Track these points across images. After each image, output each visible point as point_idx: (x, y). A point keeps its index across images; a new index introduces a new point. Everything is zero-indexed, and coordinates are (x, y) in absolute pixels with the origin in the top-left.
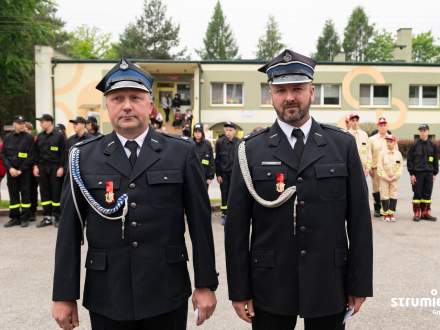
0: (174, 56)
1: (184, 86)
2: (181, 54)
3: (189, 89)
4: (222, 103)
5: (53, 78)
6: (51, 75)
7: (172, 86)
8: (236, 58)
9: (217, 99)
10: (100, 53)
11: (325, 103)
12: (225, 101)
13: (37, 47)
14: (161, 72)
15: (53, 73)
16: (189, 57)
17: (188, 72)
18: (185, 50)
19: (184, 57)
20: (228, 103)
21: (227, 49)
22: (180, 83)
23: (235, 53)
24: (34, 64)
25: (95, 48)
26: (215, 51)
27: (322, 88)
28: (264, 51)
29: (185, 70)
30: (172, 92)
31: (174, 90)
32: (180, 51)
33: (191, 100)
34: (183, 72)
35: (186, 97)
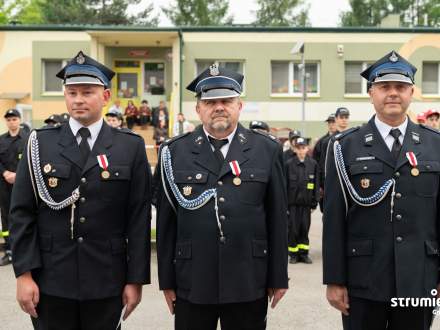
0: (133, 18)
1: (155, 65)
2: (144, 15)
3: (162, 70)
7: (138, 66)
8: (223, 21)
10: (15, 12)
14: (121, 44)
16: (155, 20)
17: (163, 44)
18: (150, 10)
19: (148, 19)
21: (210, 7)
22: (149, 61)
23: (222, 12)
26: (193, 10)
28: (268, 10)
29: (158, 42)
30: (135, 75)
31: (140, 72)
32: (143, 10)
33: (165, 86)
34: (155, 45)
35: (157, 82)
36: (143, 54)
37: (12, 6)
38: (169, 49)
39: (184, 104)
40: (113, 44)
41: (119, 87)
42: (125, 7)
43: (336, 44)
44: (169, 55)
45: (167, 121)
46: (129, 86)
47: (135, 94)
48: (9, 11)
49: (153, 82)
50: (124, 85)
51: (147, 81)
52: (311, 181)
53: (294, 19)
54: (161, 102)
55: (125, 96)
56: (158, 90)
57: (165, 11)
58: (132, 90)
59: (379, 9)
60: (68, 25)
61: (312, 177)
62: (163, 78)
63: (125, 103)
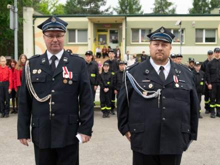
0: (102, 12)
2: (107, 10)
3: (117, 33)
4: (138, 42)
5: (33, 27)
6: (32, 25)
7: (107, 32)
8: (140, 12)
9: (135, 39)
11: (206, 42)
12: (140, 40)
13: (24, 8)
14: (100, 22)
15: (34, 24)
16: (112, 13)
17: (118, 22)
18: (110, 8)
19: (109, 12)
20: (142, 41)
21: (134, 7)
22: (112, 29)
23: (139, 9)
24: (23, 20)
25: (49, 8)
27: (204, 31)
28: (158, 7)
29: (116, 21)
30: (106, 35)
31: (108, 34)
32: (106, 8)
33: (118, 40)
34: (115, 22)
35: (115, 38)
36: (109, 26)
37: (52, 8)
38: (121, 24)
39: (127, 47)
40: (97, 22)
41: (99, 40)
42: (99, 7)
43: (192, 21)
44: (121, 27)
45: (120, 55)
46: (103, 40)
47: (106, 43)
48: (50, 10)
49: (113, 38)
50: (101, 40)
51: (111, 38)
52: (202, 81)
53: (169, 11)
54: (117, 47)
55: (101, 44)
56: (115, 42)
57: (114, 9)
58: (104, 42)
59: (205, 7)
60: (77, 15)
61: (203, 79)
62: (117, 36)
63: (102, 47)
